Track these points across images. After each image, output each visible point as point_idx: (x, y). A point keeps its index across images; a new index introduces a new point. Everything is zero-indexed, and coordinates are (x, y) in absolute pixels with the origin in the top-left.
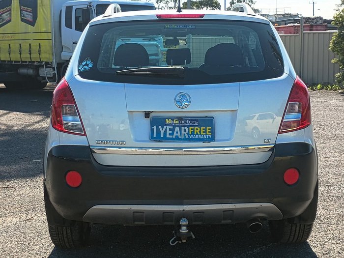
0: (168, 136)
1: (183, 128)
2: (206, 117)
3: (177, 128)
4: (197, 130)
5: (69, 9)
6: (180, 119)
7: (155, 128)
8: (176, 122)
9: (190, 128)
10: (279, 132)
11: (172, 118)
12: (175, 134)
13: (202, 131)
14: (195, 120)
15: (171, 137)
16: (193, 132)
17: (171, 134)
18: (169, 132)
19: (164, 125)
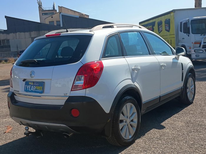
0: (29, 90)
1: (34, 86)
2: (42, 82)
3: (32, 86)
4: (38, 88)
5: (181, 23)
6: (34, 82)
7: (26, 86)
8: (32, 84)
10: (71, 90)
11: (31, 82)
12: (32, 89)
13: (40, 88)
14: (38, 83)
15: (30, 90)
16: (37, 89)
17: (30, 89)
18: (30, 88)
19: (29, 85)
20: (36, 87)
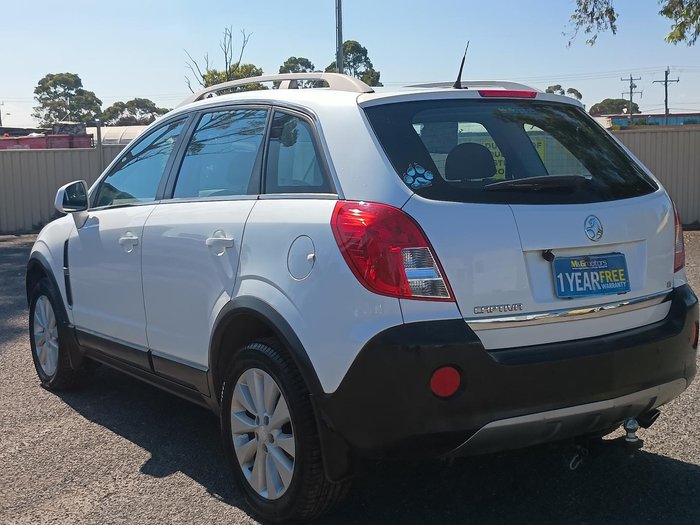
0: (579, 289)
3: (586, 274)
4: (609, 275)
6: (587, 259)
7: (560, 276)
8: (583, 265)
9: (601, 272)
11: (578, 259)
12: (586, 285)
14: (603, 259)
15: (581, 289)
16: (605, 279)
17: (581, 285)
18: (578, 281)
19: (571, 270)
20: (599, 276)
